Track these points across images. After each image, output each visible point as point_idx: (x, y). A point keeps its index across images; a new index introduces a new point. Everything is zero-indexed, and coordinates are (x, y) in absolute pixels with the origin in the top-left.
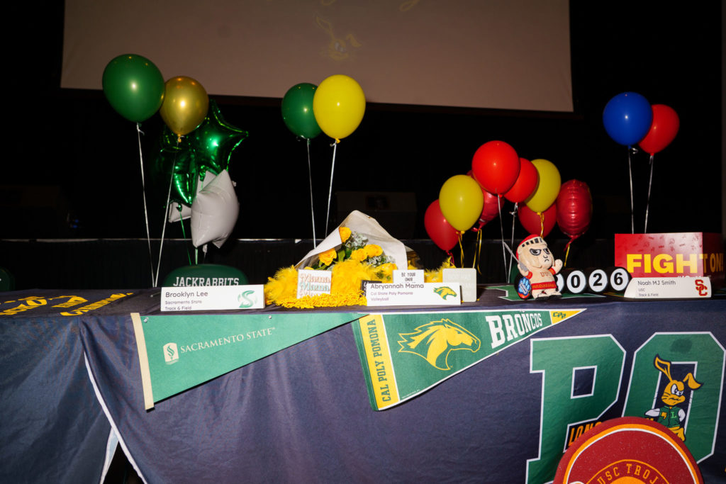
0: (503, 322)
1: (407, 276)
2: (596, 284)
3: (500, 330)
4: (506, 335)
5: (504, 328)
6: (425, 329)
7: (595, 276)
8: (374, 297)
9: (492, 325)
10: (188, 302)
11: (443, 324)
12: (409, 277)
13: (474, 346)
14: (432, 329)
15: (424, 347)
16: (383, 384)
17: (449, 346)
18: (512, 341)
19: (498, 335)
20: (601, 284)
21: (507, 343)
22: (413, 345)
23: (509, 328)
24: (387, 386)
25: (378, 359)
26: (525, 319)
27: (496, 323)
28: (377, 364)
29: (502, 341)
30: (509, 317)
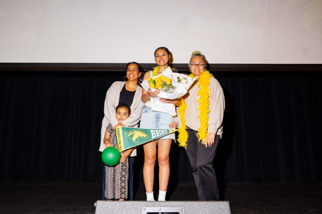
0: (155, 132)
3: (154, 134)
4: (156, 135)
5: (156, 133)
6: (133, 132)
9: (152, 133)
11: (138, 131)
13: (146, 137)
14: (135, 132)
15: (132, 136)
16: (120, 145)
17: (139, 137)
18: (158, 137)
19: (154, 135)
21: (156, 137)
22: (129, 135)
23: (157, 134)
24: (121, 146)
25: (119, 138)
26: (162, 131)
27: (153, 132)
28: (119, 140)
29: (155, 137)
30: (158, 131)
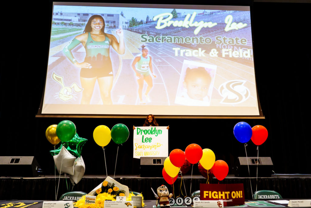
1: (120, 198)
2: (188, 202)
7: (187, 199)
8: (106, 205)
10: (50, 206)
12: (121, 199)
20: (189, 202)
